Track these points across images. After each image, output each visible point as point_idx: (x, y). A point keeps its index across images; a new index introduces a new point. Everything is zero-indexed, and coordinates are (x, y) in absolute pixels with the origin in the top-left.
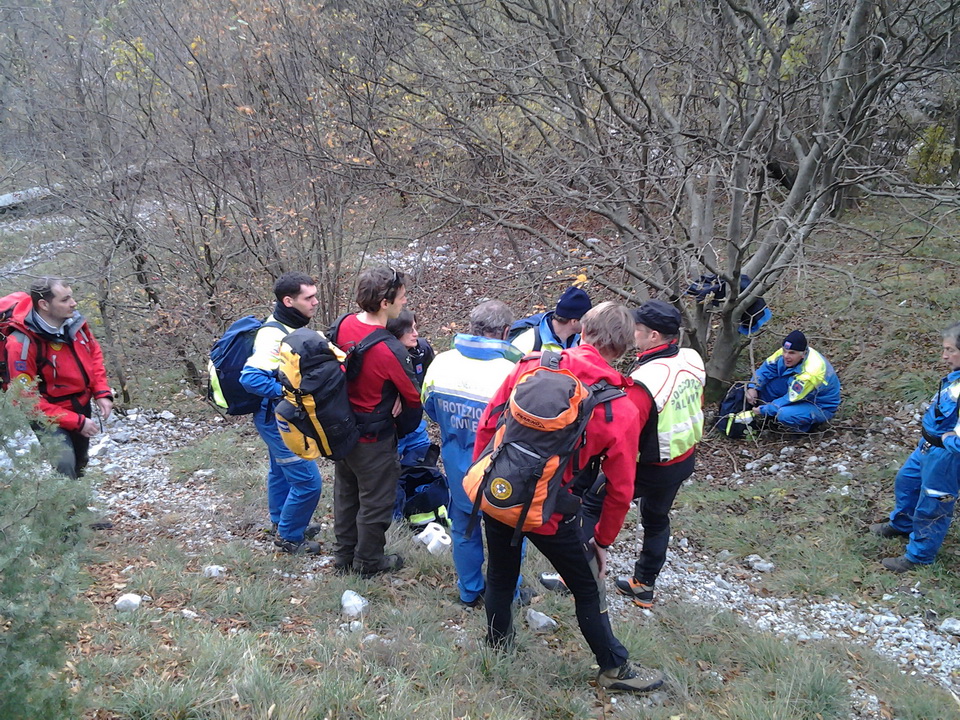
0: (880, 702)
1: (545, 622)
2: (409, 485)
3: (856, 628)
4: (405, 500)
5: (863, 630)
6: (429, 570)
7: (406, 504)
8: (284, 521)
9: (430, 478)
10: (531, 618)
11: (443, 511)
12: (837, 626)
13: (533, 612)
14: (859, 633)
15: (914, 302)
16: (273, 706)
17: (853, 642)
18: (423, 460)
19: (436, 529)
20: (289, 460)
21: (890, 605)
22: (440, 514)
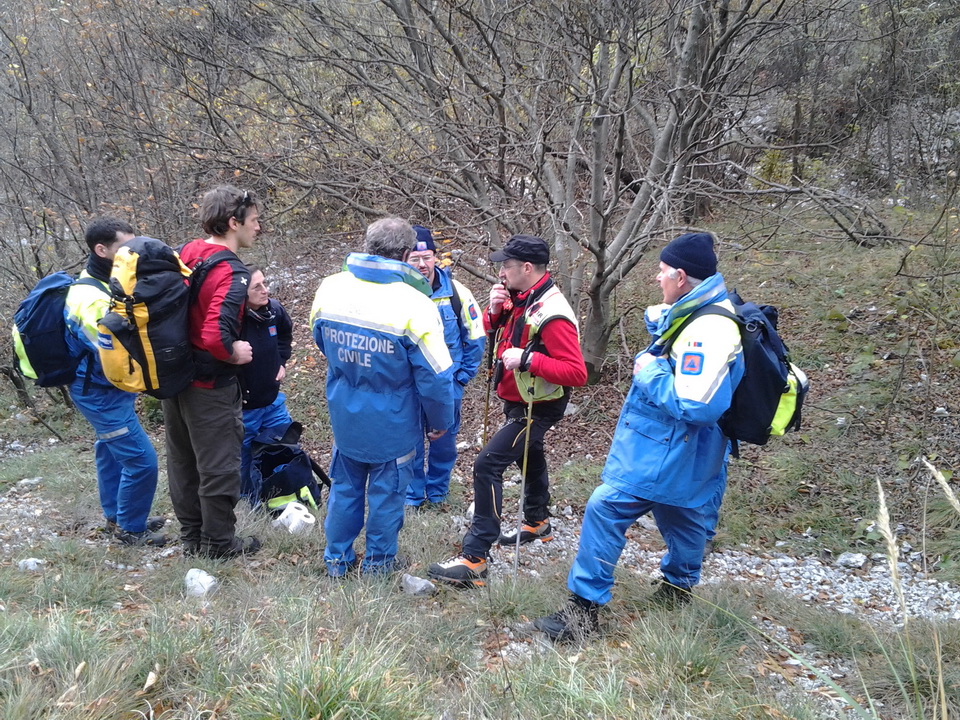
0: (788, 630)
1: (423, 585)
2: (267, 465)
3: (753, 571)
4: (261, 481)
5: (760, 573)
6: (291, 547)
7: (263, 484)
8: (122, 509)
9: (288, 455)
10: (407, 583)
11: (305, 492)
12: (733, 572)
13: (409, 576)
14: (757, 576)
15: (774, 283)
16: (83, 664)
17: (752, 584)
18: (280, 439)
19: (297, 508)
20: (114, 434)
21: (785, 550)
22: (302, 495)
